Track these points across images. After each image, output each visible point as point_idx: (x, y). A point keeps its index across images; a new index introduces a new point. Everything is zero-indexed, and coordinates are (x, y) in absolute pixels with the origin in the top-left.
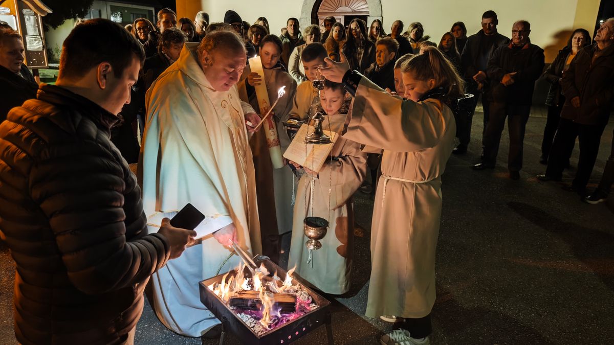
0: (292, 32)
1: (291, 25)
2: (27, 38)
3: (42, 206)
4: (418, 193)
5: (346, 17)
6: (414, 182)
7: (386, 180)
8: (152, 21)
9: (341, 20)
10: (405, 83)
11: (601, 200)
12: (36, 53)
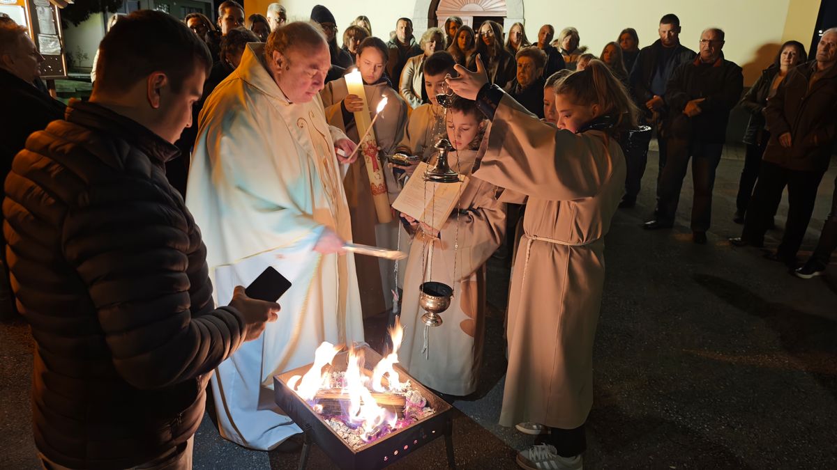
0: (403, 37)
1: (402, 28)
2: (40, 38)
3: (81, 269)
4: (572, 259)
5: (475, 18)
6: (568, 244)
7: (530, 241)
8: (210, 17)
9: (468, 22)
10: (558, 108)
11: (816, 274)
12: (52, 59)
